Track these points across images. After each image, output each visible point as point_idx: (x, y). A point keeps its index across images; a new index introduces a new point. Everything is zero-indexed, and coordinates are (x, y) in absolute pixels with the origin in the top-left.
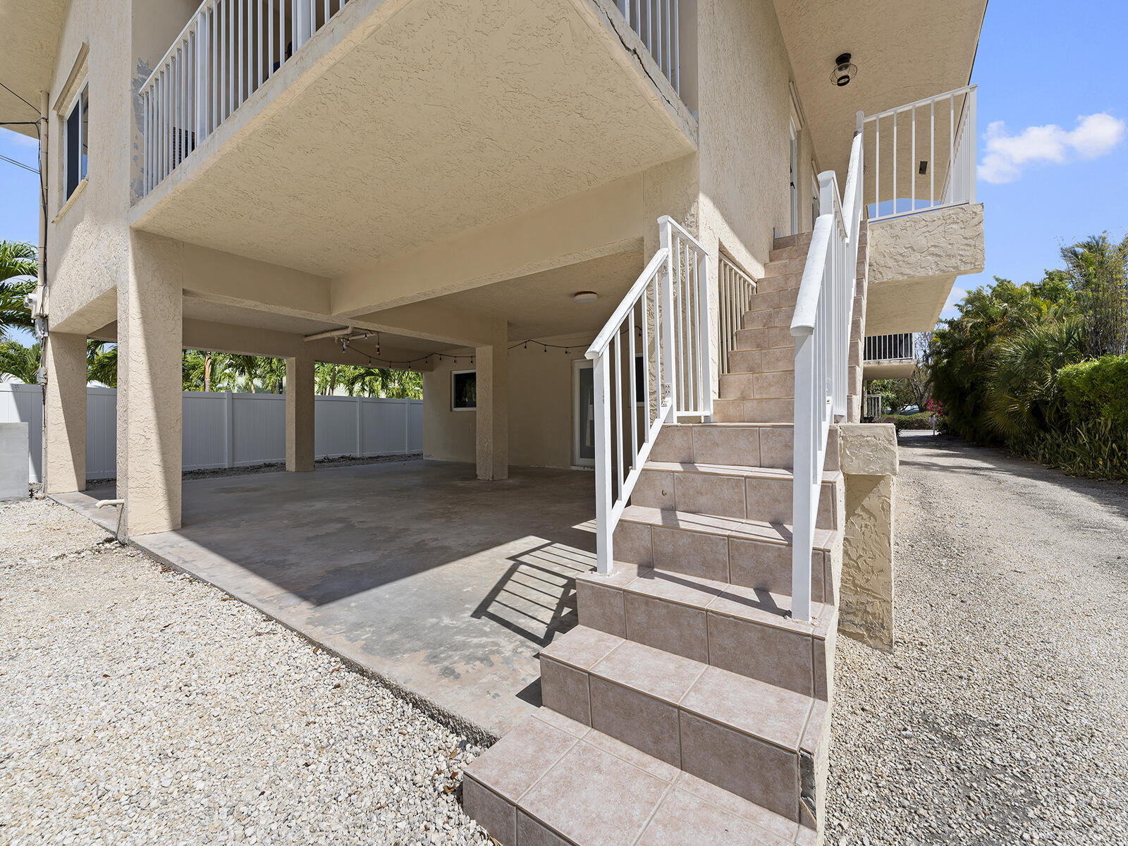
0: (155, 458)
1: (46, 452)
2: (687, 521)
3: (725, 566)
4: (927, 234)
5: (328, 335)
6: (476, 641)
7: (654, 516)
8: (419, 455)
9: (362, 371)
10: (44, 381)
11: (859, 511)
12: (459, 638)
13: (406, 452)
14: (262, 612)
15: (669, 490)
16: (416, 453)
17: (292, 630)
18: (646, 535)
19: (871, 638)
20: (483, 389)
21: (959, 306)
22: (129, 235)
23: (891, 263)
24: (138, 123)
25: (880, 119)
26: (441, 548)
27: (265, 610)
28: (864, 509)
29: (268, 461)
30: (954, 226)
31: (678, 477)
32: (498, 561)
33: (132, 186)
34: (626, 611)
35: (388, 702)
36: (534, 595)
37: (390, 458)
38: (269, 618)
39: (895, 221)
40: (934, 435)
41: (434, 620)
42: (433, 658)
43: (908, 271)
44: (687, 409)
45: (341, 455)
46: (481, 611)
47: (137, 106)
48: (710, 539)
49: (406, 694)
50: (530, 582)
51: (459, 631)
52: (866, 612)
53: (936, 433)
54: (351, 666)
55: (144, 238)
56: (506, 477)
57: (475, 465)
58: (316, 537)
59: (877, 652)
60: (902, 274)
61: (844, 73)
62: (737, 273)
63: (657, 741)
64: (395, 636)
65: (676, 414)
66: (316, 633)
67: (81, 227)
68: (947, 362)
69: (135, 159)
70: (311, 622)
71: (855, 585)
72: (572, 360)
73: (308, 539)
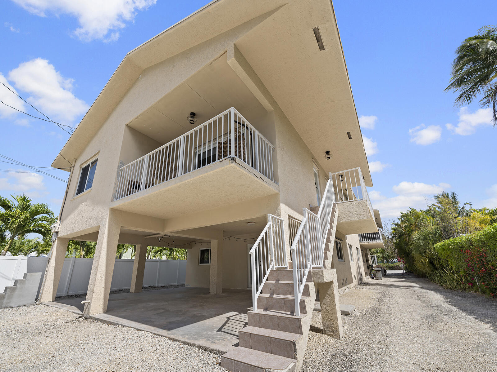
0: (103, 285)
1: (44, 285)
2: (275, 296)
3: (284, 307)
4: (353, 208)
5: (155, 236)
6: (219, 336)
7: (268, 295)
8: (183, 285)
9: (161, 248)
10: (51, 256)
11: (327, 295)
12: (214, 336)
13: (176, 284)
14: (152, 333)
15: (272, 288)
16: (181, 284)
17: (164, 336)
18: (265, 301)
19: (334, 335)
20: (214, 256)
21: (398, 218)
22: (109, 210)
23: (344, 216)
24: (117, 177)
25: (336, 174)
26: (202, 316)
27: (153, 332)
28: (328, 294)
29: (119, 288)
30: (360, 206)
31: (274, 285)
32: (223, 319)
33: (113, 195)
34: (260, 320)
35: (197, 350)
36: (235, 327)
37: (170, 286)
38: (155, 334)
39: (344, 204)
40: (404, 273)
41: (206, 333)
42: (208, 340)
43: (349, 219)
44: (279, 265)
45: (149, 285)
46: (220, 330)
47: (118, 173)
48: (280, 300)
49: (203, 347)
50: (234, 324)
51: (214, 335)
52: (332, 327)
53: (405, 272)
54: (184, 343)
55: (114, 211)
56: (221, 293)
57: (209, 289)
58: (157, 314)
59: (336, 340)
60: (348, 219)
61: (328, 156)
62: (296, 221)
63: (266, 347)
64: (196, 336)
65: (275, 267)
66: (172, 337)
67: (84, 204)
68: (399, 241)
69: (115, 188)
70: (168, 334)
71: (329, 318)
72: (247, 244)
73: (154, 314)
